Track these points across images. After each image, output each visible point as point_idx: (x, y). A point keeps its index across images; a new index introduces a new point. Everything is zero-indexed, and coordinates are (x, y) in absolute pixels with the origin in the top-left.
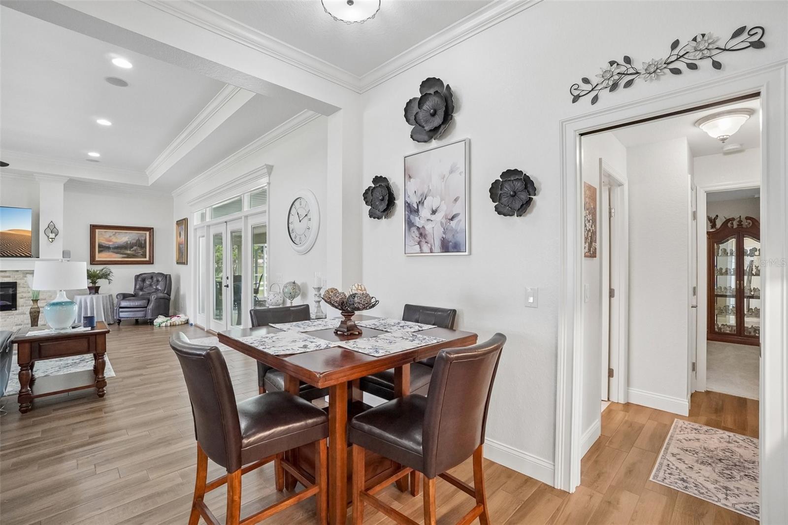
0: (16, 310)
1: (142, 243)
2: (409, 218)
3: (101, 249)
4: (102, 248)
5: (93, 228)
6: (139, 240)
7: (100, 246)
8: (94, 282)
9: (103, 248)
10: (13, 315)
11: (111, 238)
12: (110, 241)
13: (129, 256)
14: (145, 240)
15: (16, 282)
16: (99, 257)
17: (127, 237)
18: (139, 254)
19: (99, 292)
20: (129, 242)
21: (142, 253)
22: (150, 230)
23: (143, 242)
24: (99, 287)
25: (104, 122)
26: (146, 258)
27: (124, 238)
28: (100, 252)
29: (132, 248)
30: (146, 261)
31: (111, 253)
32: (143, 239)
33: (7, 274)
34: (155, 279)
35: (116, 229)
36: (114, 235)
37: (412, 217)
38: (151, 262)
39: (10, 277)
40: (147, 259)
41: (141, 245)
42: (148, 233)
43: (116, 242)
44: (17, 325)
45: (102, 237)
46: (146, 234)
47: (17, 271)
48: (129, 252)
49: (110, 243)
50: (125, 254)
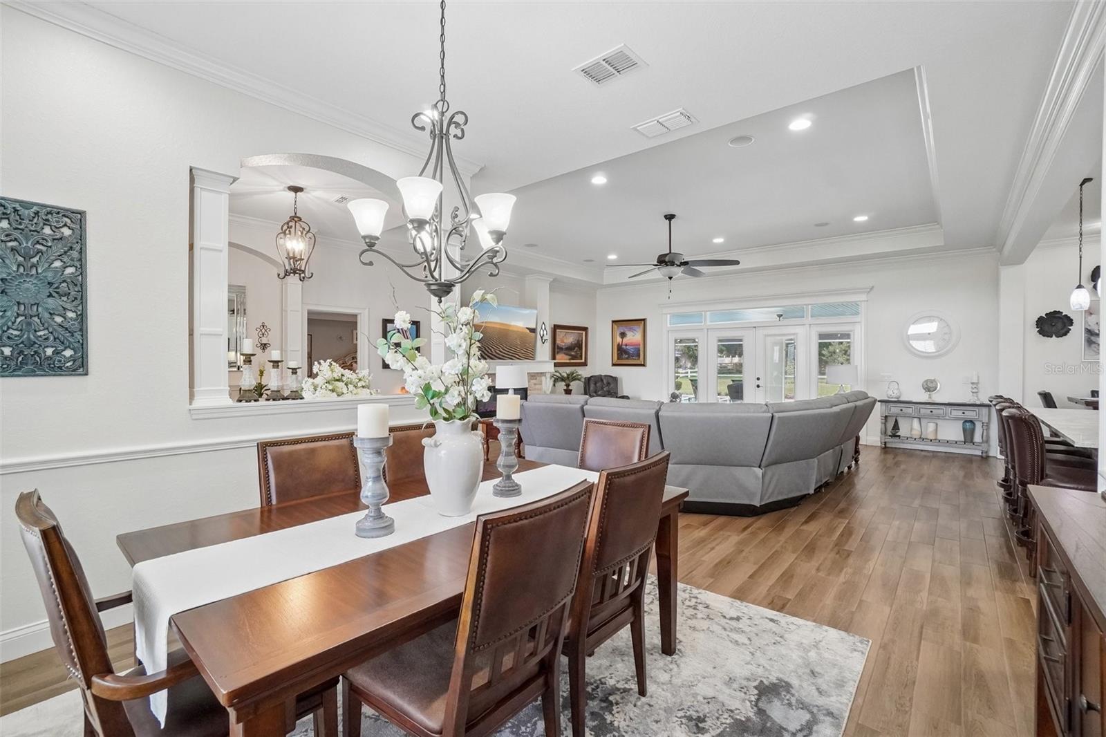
1: (580, 343)
2: (1089, 338)
3: (558, 350)
5: (556, 327)
6: (578, 341)
7: (557, 347)
8: (568, 385)
9: (561, 349)
11: (564, 339)
12: (563, 342)
13: (573, 357)
14: (582, 341)
16: (557, 359)
20: (573, 343)
21: (580, 354)
22: (585, 329)
24: (572, 390)
26: (582, 359)
27: (571, 338)
28: (558, 353)
29: (575, 349)
31: (563, 355)
32: (581, 339)
35: (567, 330)
36: (567, 335)
37: (1093, 338)
38: (585, 364)
40: (583, 361)
41: (580, 345)
42: (584, 333)
43: (566, 343)
45: (559, 338)
48: (573, 353)
49: (563, 344)
50: (570, 355)
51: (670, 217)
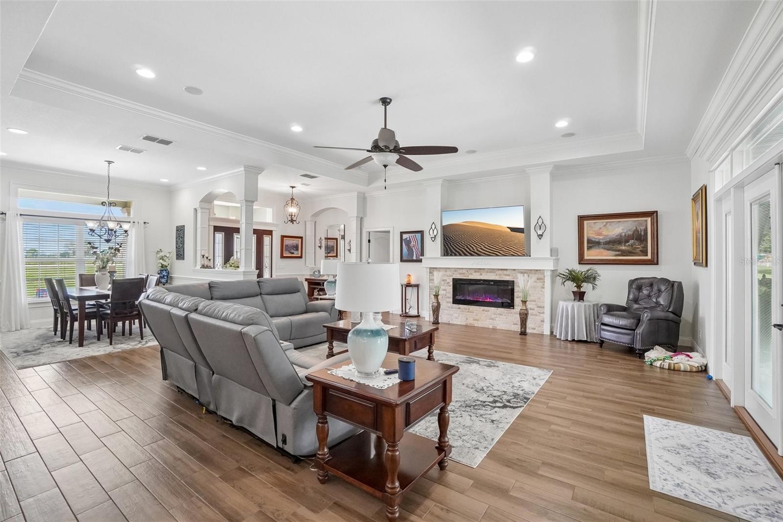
0: (514, 309)
1: (641, 235)
3: (590, 245)
4: (591, 243)
5: (582, 219)
6: (636, 230)
7: (589, 241)
8: (579, 287)
9: (593, 244)
10: (512, 313)
11: (601, 231)
12: (600, 234)
13: (624, 253)
14: (646, 230)
15: (514, 281)
16: (589, 255)
17: (621, 228)
18: (638, 250)
19: (584, 299)
20: (624, 234)
21: (641, 249)
22: (653, 214)
23: (643, 233)
24: (585, 292)
25: (525, 56)
26: (647, 255)
27: (617, 229)
28: (589, 248)
29: (628, 242)
30: (648, 260)
31: (602, 250)
32: (643, 228)
33: (508, 272)
34: (655, 288)
35: (607, 219)
36: (605, 226)
38: (654, 262)
39: (509, 275)
40: (649, 257)
41: (640, 237)
42: (649, 219)
43: (608, 235)
44: (514, 324)
45: (592, 230)
46: (646, 221)
47: (514, 270)
48: (623, 248)
49: (601, 237)
50: (619, 250)
51: (385, 101)
